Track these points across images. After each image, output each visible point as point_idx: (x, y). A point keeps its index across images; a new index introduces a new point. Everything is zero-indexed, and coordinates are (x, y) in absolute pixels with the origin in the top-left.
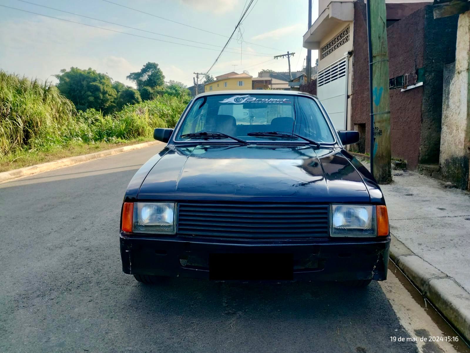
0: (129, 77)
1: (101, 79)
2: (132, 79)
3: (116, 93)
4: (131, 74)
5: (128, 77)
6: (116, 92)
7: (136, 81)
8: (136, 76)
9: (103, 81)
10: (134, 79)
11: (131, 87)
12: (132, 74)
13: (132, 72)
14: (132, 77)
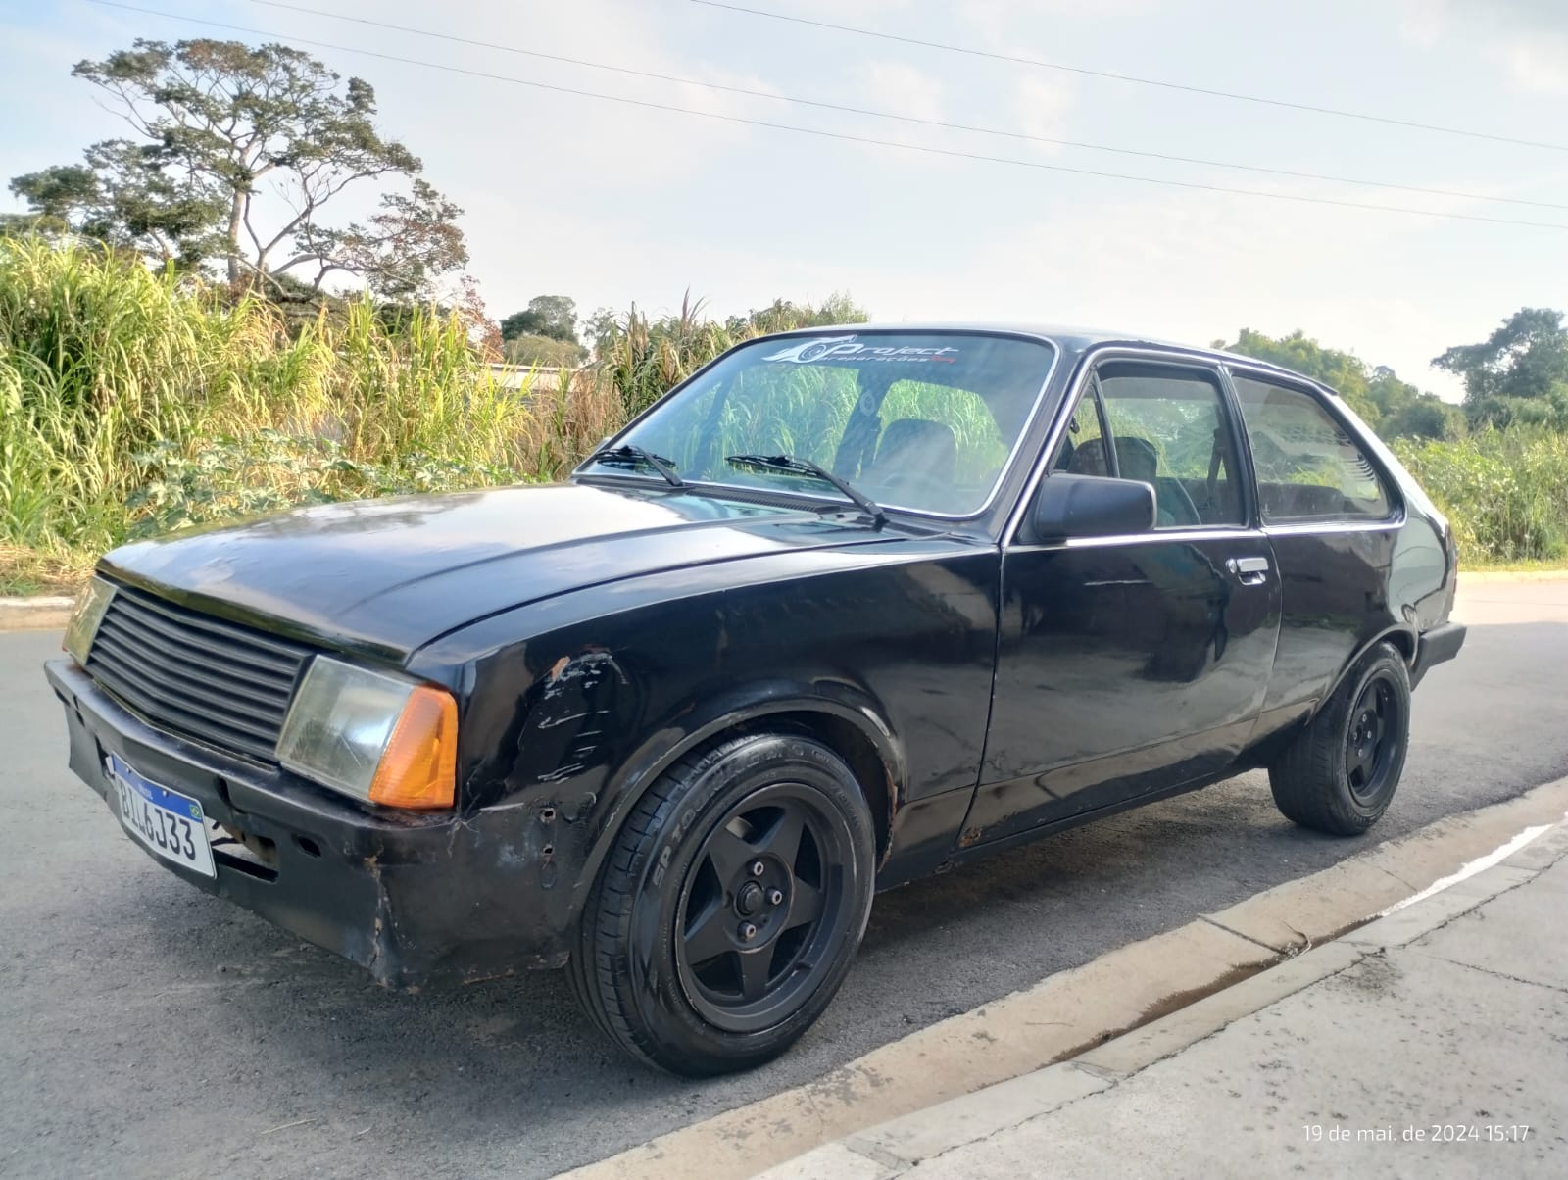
0: (1442, 361)
1: (1327, 367)
2: (1449, 366)
3: (1378, 415)
4: (1449, 349)
5: (1435, 361)
6: (1377, 411)
7: (1463, 374)
8: (1468, 359)
9: (1333, 373)
10: (1459, 367)
11: (1436, 397)
12: (1452, 352)
13: (1454, 344)
14: (1452, 361)
